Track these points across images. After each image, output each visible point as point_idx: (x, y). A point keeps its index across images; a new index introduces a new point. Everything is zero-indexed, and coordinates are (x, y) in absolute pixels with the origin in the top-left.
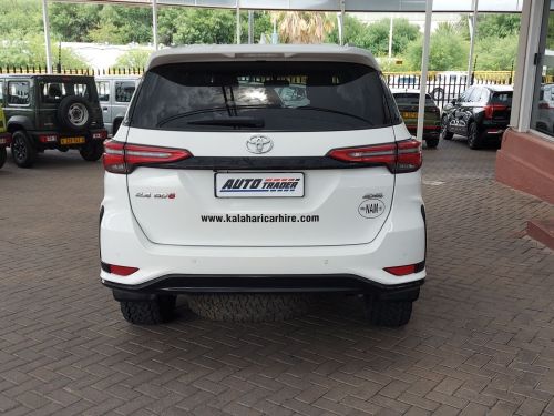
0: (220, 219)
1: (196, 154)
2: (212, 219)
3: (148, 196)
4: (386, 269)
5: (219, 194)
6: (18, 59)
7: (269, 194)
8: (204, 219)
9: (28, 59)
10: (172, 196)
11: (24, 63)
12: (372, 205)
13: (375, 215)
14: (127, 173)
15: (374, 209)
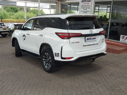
0: (86, 46)
1: (83, 34)
2: (85, 46)
3: (74, 43)
5: (86, 41)
7: (93, 40)
8: (83, 46)
10: (79, 42)
12: (103, 41)
14: (69, 39)
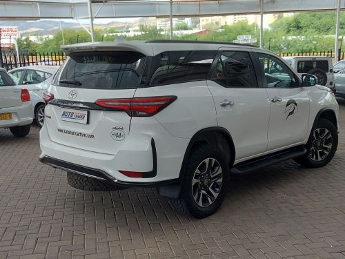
0: (62, 131)
4: (119, 171)
6: (307, 47)
7: (76, 121)
8: (58, 130)
9: (313, 47)
11: (311, 50)
12: (118, 133)
13: (120, 139)
15: (119, 136)
